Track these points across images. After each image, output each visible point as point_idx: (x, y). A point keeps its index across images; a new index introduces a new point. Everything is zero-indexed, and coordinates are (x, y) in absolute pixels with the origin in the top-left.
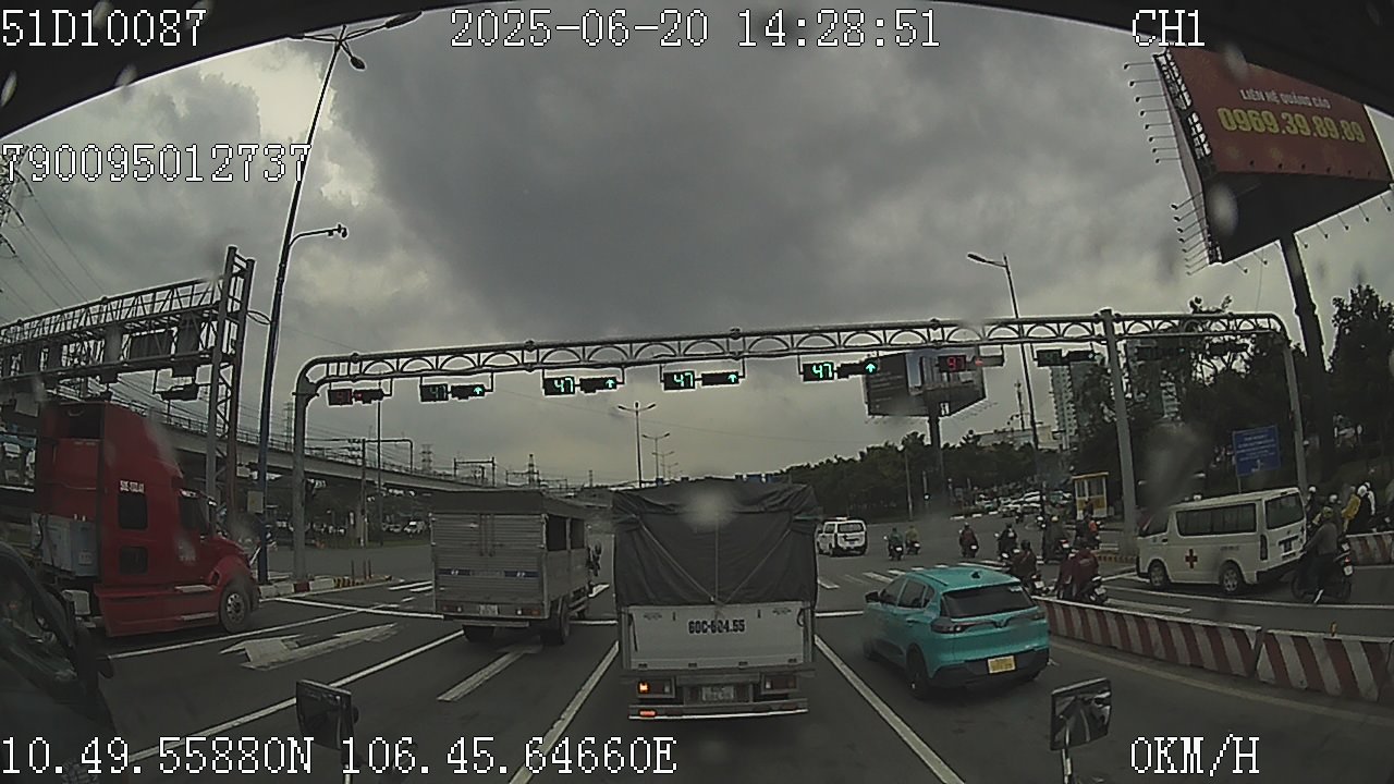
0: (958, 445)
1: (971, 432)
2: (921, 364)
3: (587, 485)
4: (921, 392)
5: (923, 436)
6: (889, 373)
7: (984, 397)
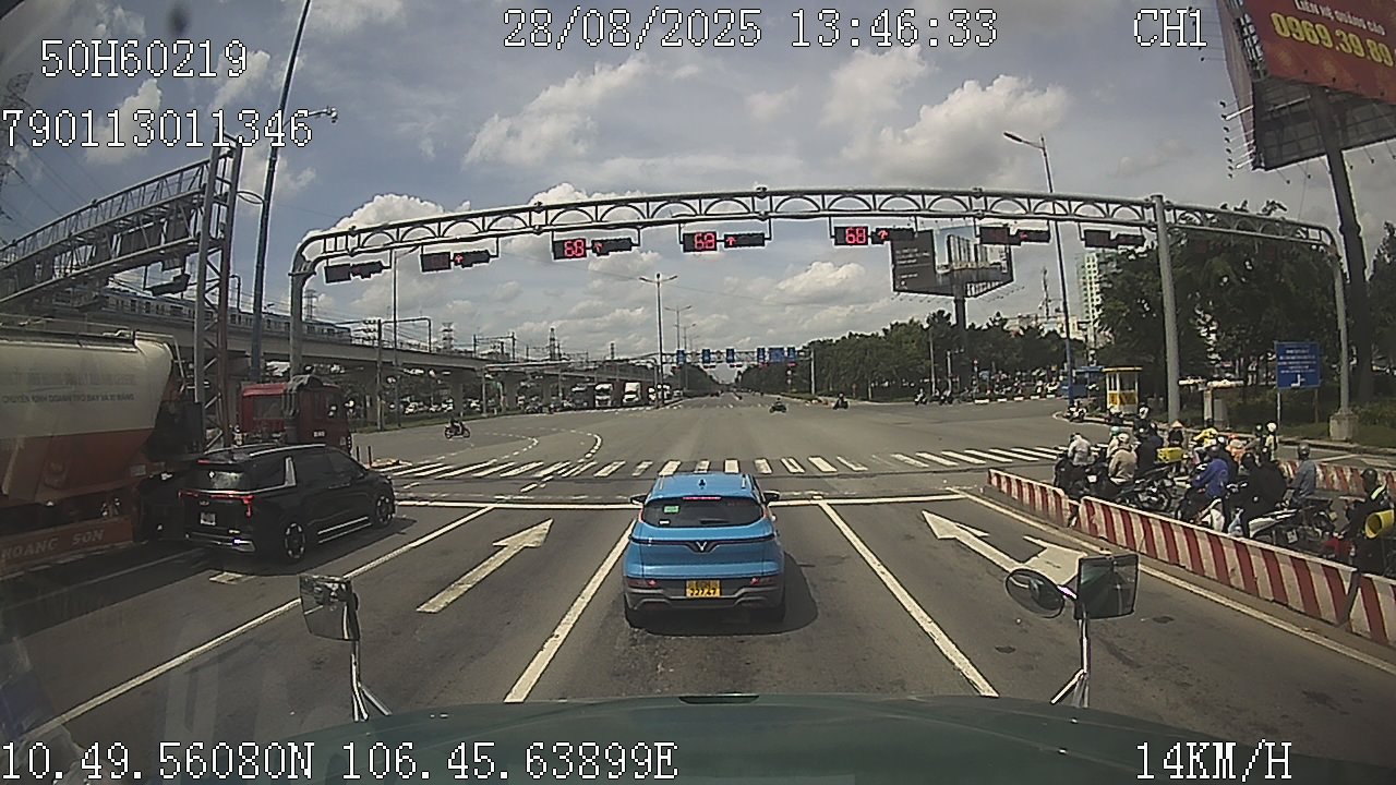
0: (985, 327)
1: (998, 314)
2: (949, 242)
3: (609, 358)
4: (947, 271)
5: (949, 315)
6: (916, 250)
7: (1012, 280)
